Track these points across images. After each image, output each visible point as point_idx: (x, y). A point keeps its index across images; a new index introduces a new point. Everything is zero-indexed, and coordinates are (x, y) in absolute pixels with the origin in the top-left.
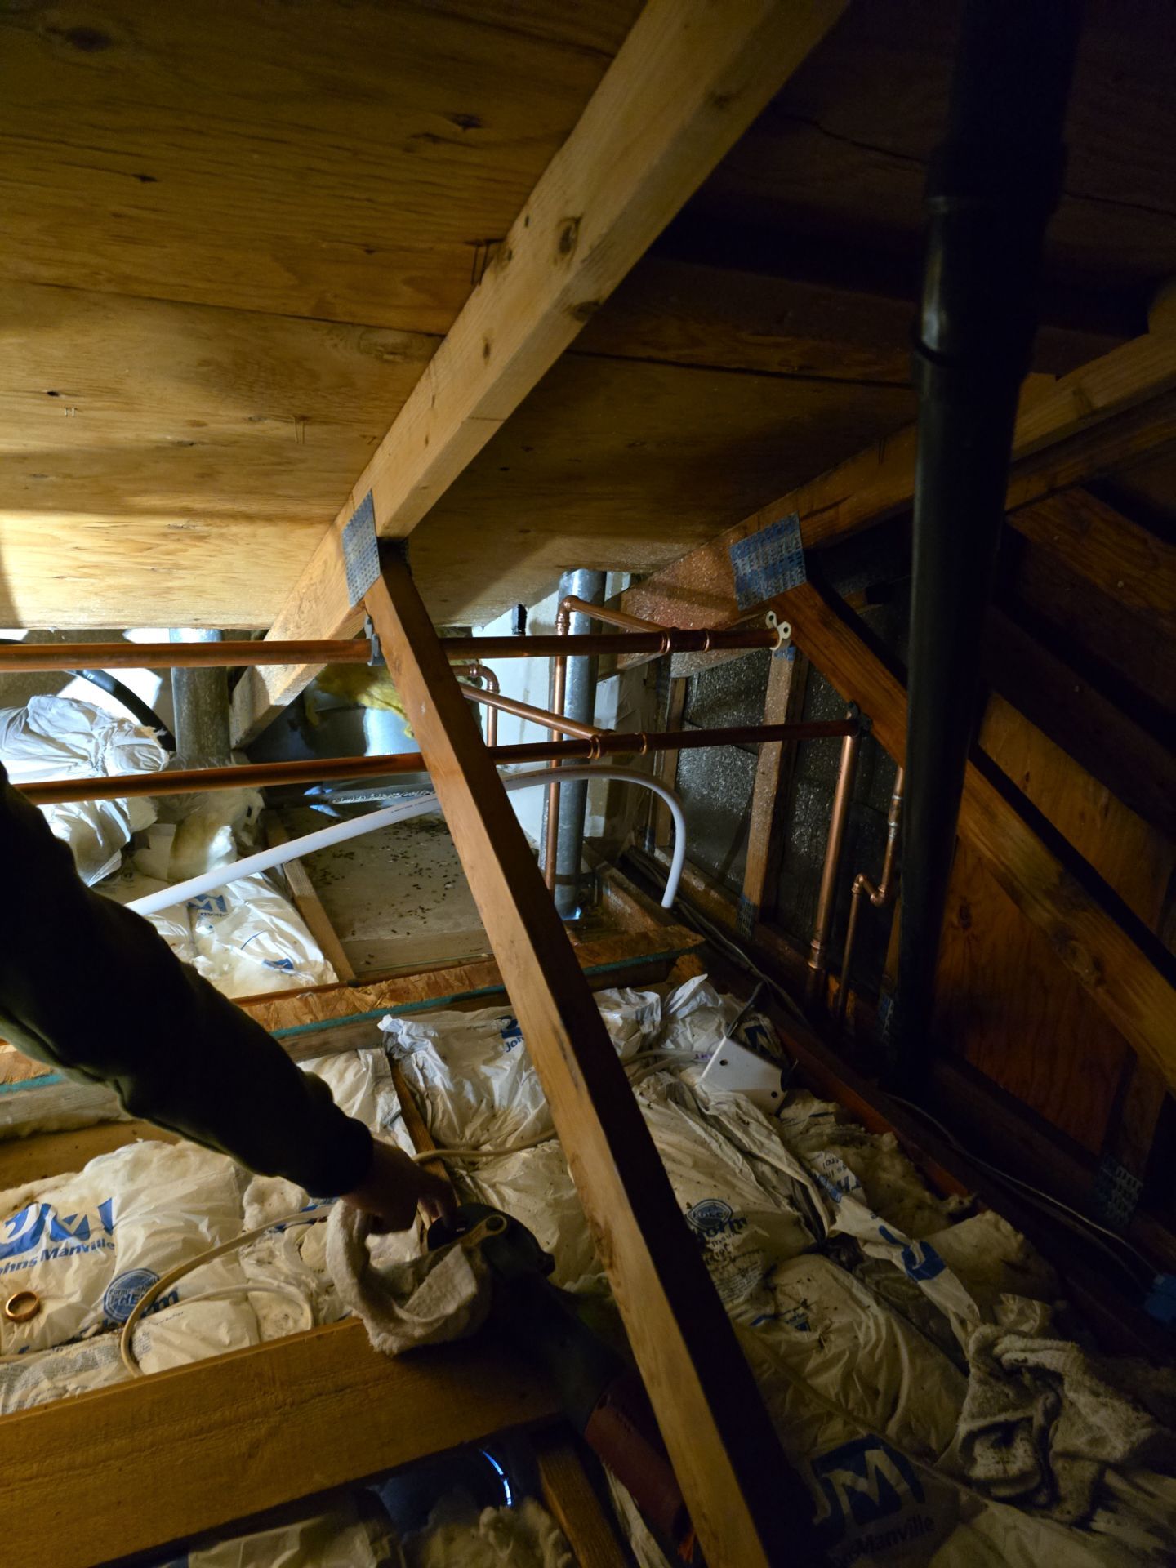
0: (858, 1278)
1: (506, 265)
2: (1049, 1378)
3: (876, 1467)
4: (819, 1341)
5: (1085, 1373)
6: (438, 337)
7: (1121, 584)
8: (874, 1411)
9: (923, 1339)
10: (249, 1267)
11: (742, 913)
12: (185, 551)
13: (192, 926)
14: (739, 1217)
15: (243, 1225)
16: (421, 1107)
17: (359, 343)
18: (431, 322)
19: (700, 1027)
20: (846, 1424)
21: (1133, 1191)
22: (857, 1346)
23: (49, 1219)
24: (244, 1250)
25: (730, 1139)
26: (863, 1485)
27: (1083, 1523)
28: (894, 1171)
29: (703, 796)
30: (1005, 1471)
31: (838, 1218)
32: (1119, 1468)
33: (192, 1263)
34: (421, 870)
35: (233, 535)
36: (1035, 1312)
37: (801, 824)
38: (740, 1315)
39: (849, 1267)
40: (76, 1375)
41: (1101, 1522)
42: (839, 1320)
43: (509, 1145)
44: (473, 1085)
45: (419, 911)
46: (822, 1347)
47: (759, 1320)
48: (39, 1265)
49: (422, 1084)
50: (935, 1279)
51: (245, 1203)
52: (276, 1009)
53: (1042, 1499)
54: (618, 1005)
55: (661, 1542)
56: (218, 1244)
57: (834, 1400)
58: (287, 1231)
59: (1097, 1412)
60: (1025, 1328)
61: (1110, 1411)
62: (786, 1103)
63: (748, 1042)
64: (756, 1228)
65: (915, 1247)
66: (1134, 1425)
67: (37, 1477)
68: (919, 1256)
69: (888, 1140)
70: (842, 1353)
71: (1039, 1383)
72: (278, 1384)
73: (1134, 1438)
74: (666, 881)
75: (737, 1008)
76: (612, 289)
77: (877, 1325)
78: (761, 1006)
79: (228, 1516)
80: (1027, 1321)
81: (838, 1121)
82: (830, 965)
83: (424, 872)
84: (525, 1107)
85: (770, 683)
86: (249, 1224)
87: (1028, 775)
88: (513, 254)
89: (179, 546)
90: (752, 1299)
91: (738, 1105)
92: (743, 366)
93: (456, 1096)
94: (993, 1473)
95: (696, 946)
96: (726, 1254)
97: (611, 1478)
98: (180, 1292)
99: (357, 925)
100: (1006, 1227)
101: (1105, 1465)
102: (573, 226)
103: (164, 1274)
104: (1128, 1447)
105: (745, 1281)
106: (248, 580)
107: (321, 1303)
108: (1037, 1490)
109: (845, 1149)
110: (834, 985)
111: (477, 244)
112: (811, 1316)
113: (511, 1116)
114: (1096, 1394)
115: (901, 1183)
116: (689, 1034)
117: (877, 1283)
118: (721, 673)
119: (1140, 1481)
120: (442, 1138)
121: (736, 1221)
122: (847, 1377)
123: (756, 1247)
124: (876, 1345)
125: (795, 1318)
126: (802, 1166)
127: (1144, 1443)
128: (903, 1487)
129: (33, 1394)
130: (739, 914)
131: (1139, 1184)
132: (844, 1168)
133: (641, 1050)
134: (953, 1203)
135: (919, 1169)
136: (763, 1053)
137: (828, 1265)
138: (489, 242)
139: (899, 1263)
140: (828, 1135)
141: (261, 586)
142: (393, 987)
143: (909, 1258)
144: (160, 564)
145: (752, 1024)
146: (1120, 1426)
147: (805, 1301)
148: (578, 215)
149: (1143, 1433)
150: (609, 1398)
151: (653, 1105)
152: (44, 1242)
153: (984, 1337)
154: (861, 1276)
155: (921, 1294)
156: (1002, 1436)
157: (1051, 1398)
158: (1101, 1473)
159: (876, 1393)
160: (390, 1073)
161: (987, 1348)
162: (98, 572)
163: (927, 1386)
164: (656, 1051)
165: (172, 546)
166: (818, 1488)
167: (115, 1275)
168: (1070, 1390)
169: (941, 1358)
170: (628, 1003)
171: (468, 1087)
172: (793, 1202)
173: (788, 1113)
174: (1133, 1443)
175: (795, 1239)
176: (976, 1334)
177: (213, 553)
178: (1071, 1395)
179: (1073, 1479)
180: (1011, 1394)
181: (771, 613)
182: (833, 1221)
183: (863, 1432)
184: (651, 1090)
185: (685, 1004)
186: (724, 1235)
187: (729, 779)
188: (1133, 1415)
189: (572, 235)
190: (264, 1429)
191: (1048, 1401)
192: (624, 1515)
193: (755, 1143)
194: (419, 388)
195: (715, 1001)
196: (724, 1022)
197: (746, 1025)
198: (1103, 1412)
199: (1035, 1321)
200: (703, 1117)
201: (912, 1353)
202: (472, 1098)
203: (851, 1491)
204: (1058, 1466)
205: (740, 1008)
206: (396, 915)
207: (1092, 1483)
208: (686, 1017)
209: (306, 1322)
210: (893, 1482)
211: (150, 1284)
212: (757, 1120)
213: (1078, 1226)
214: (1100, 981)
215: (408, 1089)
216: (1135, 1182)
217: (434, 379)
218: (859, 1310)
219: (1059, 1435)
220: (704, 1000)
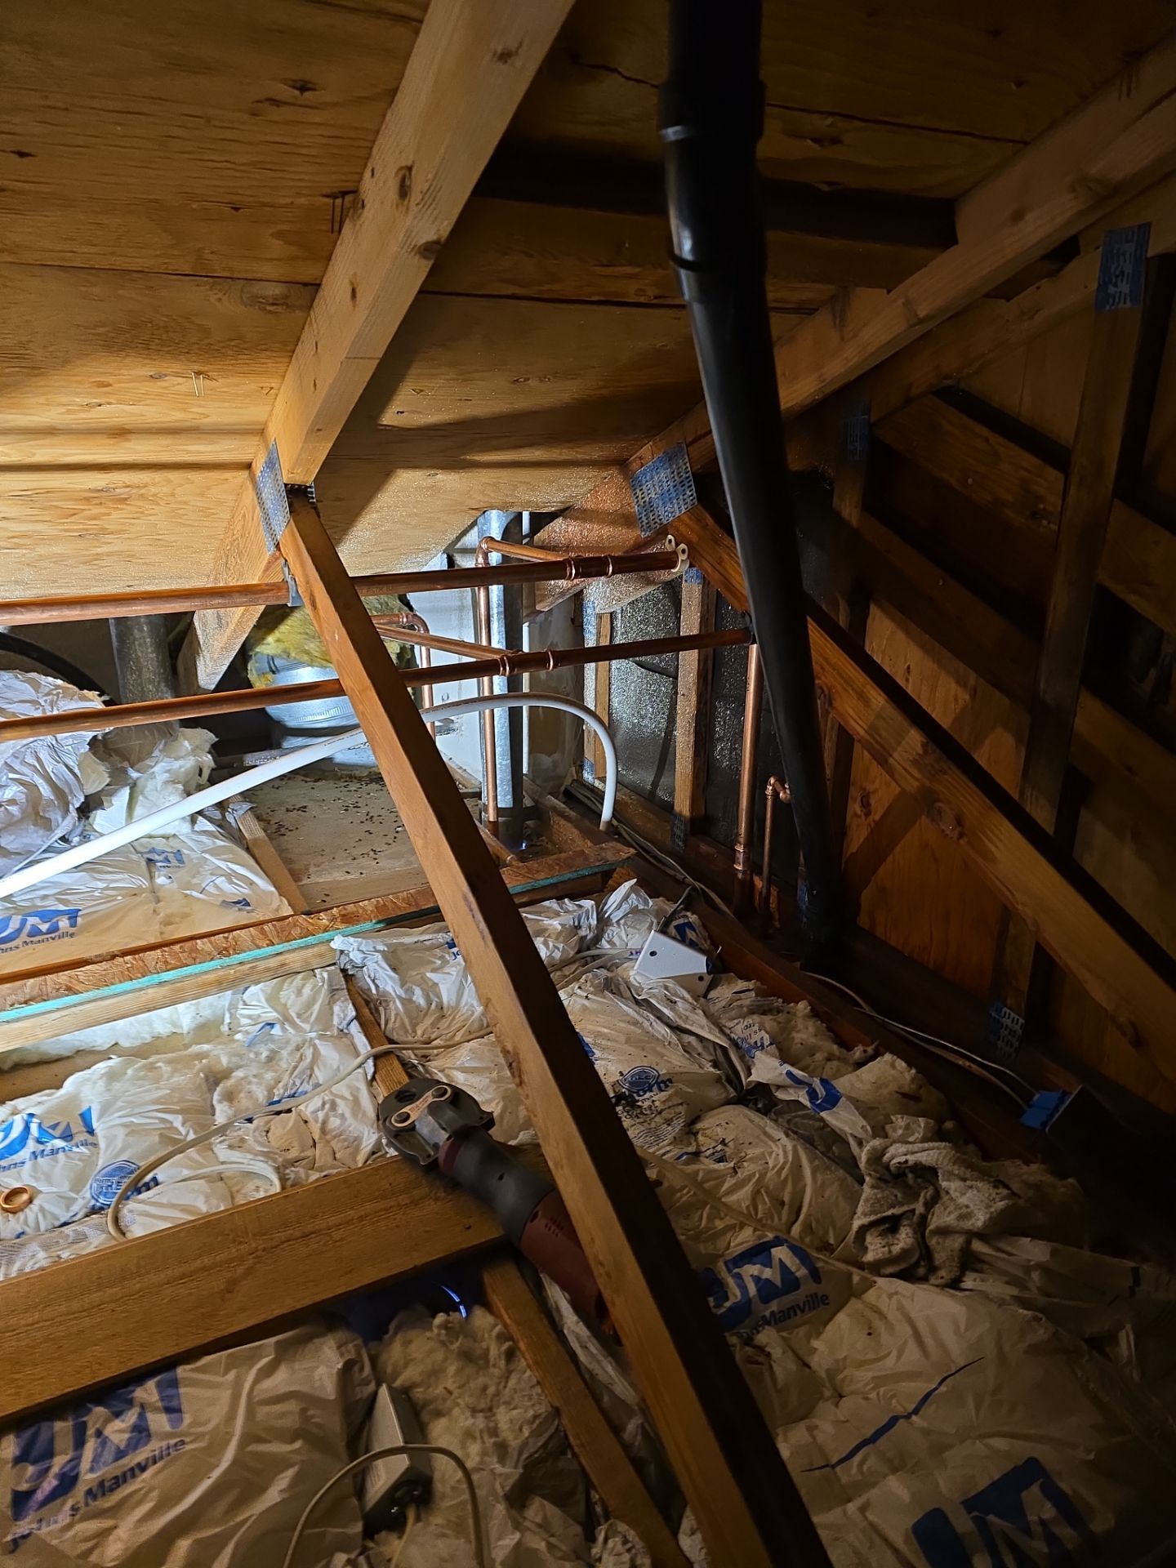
0: (771, 1119)
1: (361, 214)
2: (926, 1174)
3: (780, 1259)
4: (734, 1168)
5: (954, 1164)
6: (314, 286)
7: (970, 481)
8: (780, 1219)
9: (825, 1159)
10: (222, 1151)
11: (675, 829)
12: (109, 514)
13: (152, 878)
14: (665, 1079)
15: (215, 1121)
16: (375, 1012)
17: (242, 298)
18: (306, 273)
19: (634, 928)
20: (755, 1230)
21: (1017, 1028)
22: (767, 1169)
23: (34, 1128)
24: (216, 1140)
25: (660, 1017)
26: (767, 1273)
27: (954, 1284)
28: (806, 1032)
29: (634, 724)
30: (890, 1251)
31: (753, 1071)
32: (981, 1235)
33: (168, 1153)
34: (372, 817)
35: (152, 496)
36: (920, 1126)
37: (720, 739)
38: (664, 1154)
39: (765, 1112)
40: (69, 1247)
41: (969, 1282)
42: (752, 1152)
43: (457, 1038)
44: (422, 989)
45: (372, 853)
46: (736, 1173)
47: (682, 1156)
48: (28, 1165)
49: (374, 991)
50: (835, 1109)
51: (215, 1102)
52: (234, 938)
53: (921, 1271)
54: (557, 914)
55: (588, 1325)
56: (191, 1136)
57: (745, 1211)
58: (255, 1122)
59: (965, 1194)
60: (911, 1139)
61: (975, 1192)
62: (712, 986)
63: (678, 937)
64: (681, 1086)
65: (816, 1083)
66: (994, 1199)
67: (37, 1323)
68: (821, 1091)
69: (802, 1007)
70: (754, 1174)
71: (920, 1180)
72: (250, 1235)
73: (993, 1210)
74: (602, 804)
75: (668, 908)
76: (449, 229)
77: (785, 1153)
78: (688, 905)
79: (212, 1336)
80: (913, 1134)
81: (756, 995)
82: (754, 866)
83: (374, 819)
84: (472, 1006)
85: (683, 609)
86: (220, 1119)
87: (909, 667)
88: (366, 202)
89: (103, 510)
90: (676, 1141)
91: (666, 988)
92: (602, 298)
93: (407, 1002)
94: (880, 1255)
95: (628, 858)
96: (653, 1108)
97: (546, 1281)
98: (160, 1178)
99: (312, 869)
100: (901, 1064)
101: (971, 1235)
102: (407, 174)
103: (143, 1164)
104: (988, 1216)
105: (670, 1128)
106: (175, 542)
107: (288, 1174)
108: (917, 1264)
109: (763, 1017)
110: (759, 883)
111: (334, 196)
112: (729, 1151)
113: (459, 1014)
114: (964, 1180)
115: (813, 1040)
116: (623, 934)
117: (789, 1122)
118: (640, 605)
119: (1001, 1245)
120: (395, 1037)
121: (663, 1082)
122: (756, 1193)
123: (680, 1101)
124: (782, 1168)
125: (714, 1153)
126: (722, 1031)
127: (1002, 1212)
128: (801, 1272)
129: (31, 1263)
130: (672, 830)
131: (1021, 1021)
132: (760, 1030)
133: (579, 952)
134: (858, 1053)
135: (829, 1029)
136: (692, 945)
137: (746, 1111)
138: (344, 194)
139: (806, 1101)
140: (748, 1007)
141: (187, 547)
142: (344, 912)
143: (813, 1095)
144: (87, 530)
145: (681, 921)
146: (982, 1201)
147: (724, 1139)
148: (409, 164)
149: (1001, 1205)
150: (540, 1213)
151: (590, 996)
152: (31, 1145)
153: (874, 1149)
154: (774, 1117)
155: (826, 1125)
156: (891, 1226)
157: (931, 1191)
158: (968, 1242)
159: (783, 1203)
160: (345, 986)
161: (877, 1157)
162: (27, 541)
163: (826, 1195)
164: (593, 952)
165: (96, 511)
166: (731, 1281)
167: (99, 1167)
168: (943, 1181)
169: (841, 1173)
170: (567, 912)
171: (418, 992)
172: (715, 1064)
173: (713, 994)
174: (991, 1213)
175: (715, 1093)
176: (868, 1148)
177: (135, 516)
178: (944, 1184)
179: (945, 1251)
180: (899, 1195)
181: (670, 537)
182: (749, 1074)
183: (770, 1236)
184: (589, 984)
185: (619, 906)
186: (652, 1094)
187: (655, 706)
188: (993, 1191)
189: (407, 182)
190: (240, 1270)
191: (928, 1194)
192: (558, 1310)
193: (680, 1018)
194: (304, 337)
195: (646, 903)
196: (655, 921)
197: (675, 923)
198: (969, 1194)
199: (919, 1133)
200: (637, 1002)
201: (814, 1172)
202: (422, 1002)
203: (757, 1279)
204: (933, 1242)
205: (670, 908)
206: (350, 859)
207: (960, 1250)
208: (621, 919)
209: (277, 1188)
210: (793, 1269)
211: (132, 1172)
212: (683, 998)
213: (972, 1065)
214: (961, 835)
215: (363, 998)
216: (1018, 1020)
217: (315, 326)
218: (771, 1143)
219: (934, 1219)
220: (636, 903)
